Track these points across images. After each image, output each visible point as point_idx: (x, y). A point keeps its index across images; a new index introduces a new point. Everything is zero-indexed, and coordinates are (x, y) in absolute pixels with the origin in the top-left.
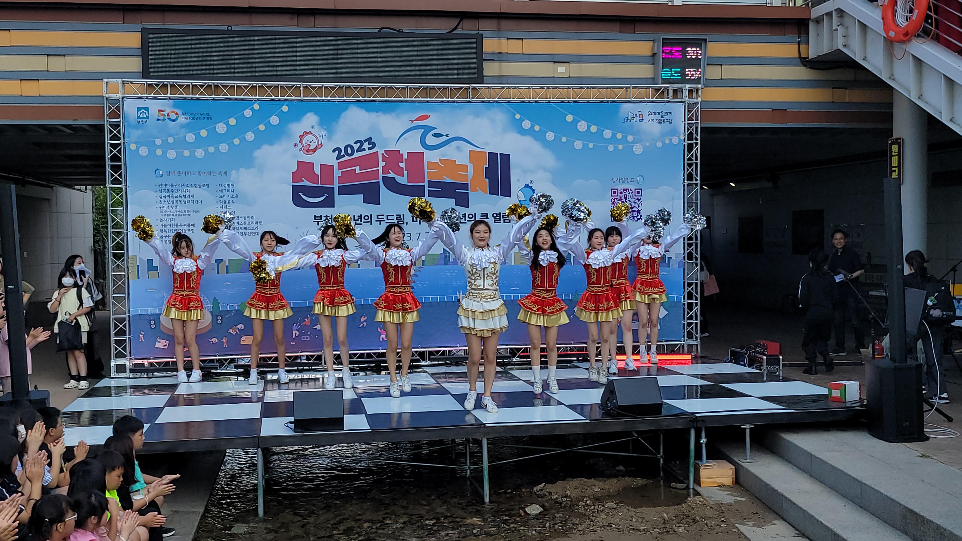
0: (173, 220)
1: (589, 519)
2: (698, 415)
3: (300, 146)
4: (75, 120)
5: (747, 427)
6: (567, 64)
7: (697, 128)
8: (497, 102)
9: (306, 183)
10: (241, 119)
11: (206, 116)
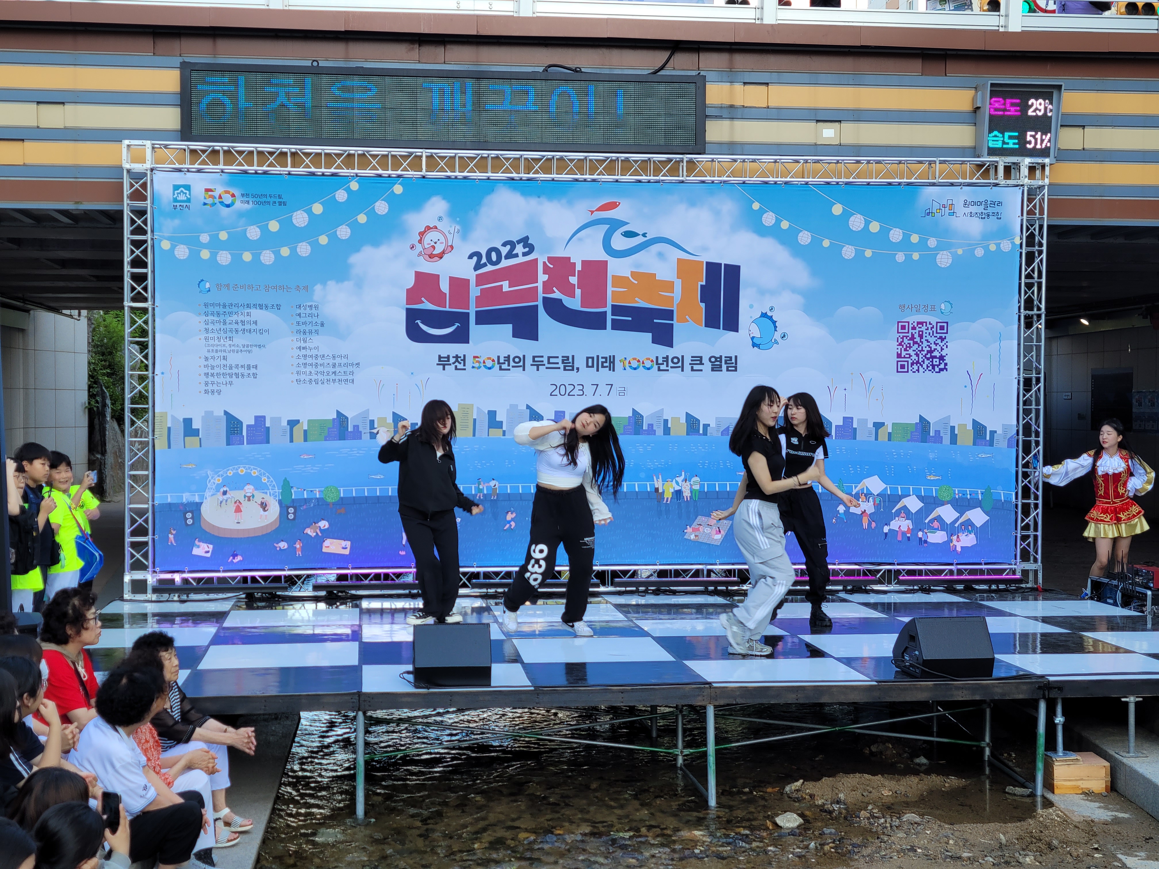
0: (225, 358)
1: (878, 838)
2: (1051, 679)
3: (419, 248)
4: (77, 203)
5: (1132, 700)
6: (837, 124)
7: (1041, 227)
8: (725, 182)
9: (427, 306)
10: (331, 205)
11: (277, 200)
